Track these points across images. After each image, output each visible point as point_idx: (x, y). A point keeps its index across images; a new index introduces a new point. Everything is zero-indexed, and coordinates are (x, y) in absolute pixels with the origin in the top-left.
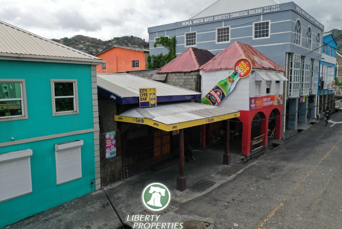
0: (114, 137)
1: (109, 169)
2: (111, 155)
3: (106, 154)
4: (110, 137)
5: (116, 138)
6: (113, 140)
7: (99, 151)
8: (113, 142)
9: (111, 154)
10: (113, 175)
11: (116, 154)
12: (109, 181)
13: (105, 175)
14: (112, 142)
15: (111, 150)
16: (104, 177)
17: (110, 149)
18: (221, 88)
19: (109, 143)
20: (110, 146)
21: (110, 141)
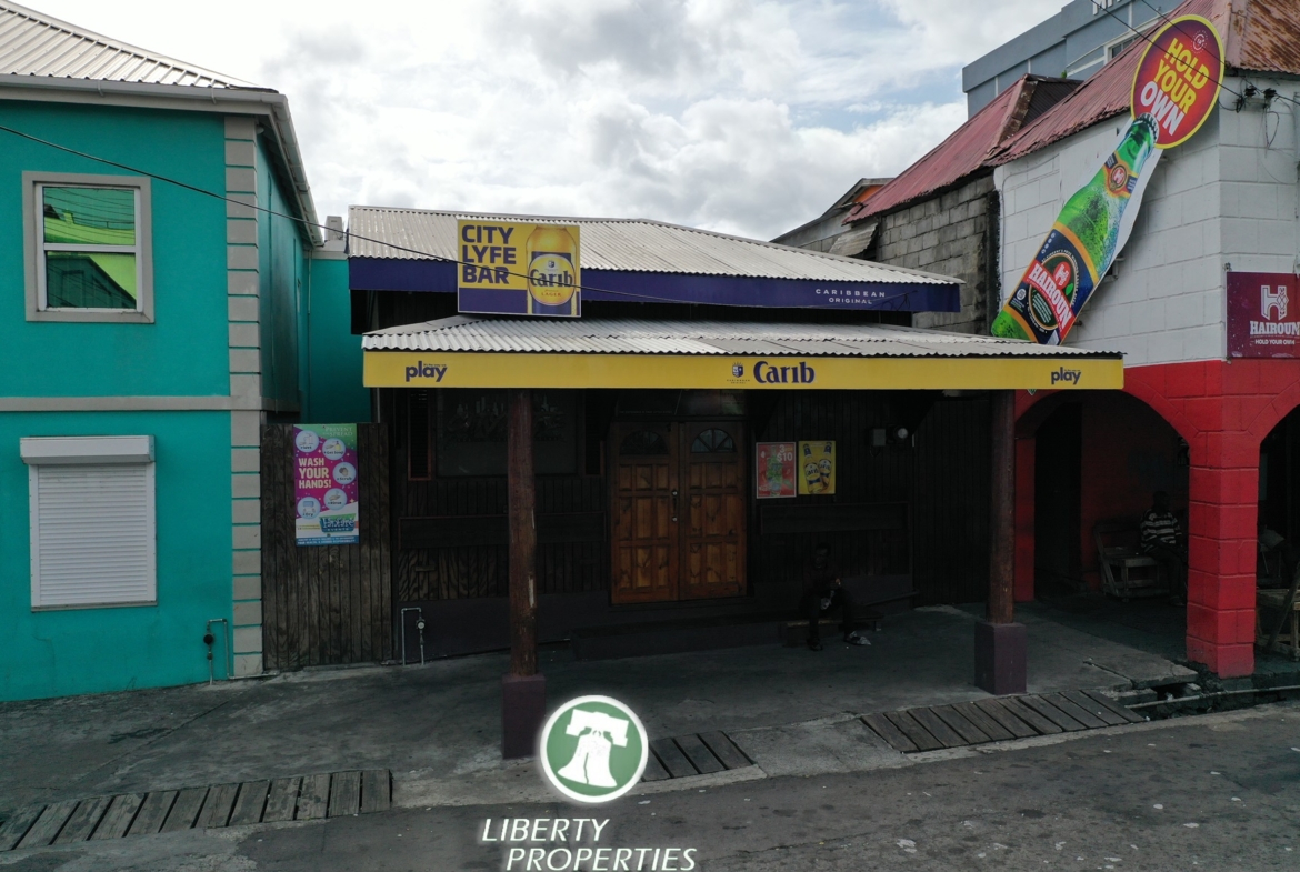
0: (348, 450)
1: (314, 596)
2: (324, 530)
3: (299, 522)
4: (320, 447)
5: (358, 456)
6: (338, 462)
7: (256, 503)
8: (338, 474)
9: (326, 526)
10: (339, 627)
11: (356, 532)
12: (308, 652)
13: (288, 620)
14: (330, 474)
15: (324, 509)
16: (284, 626)
17: (323, 503)
18: (1076, 238)
19: (312, 473)
20: (318, 489)
21: (317, 467)
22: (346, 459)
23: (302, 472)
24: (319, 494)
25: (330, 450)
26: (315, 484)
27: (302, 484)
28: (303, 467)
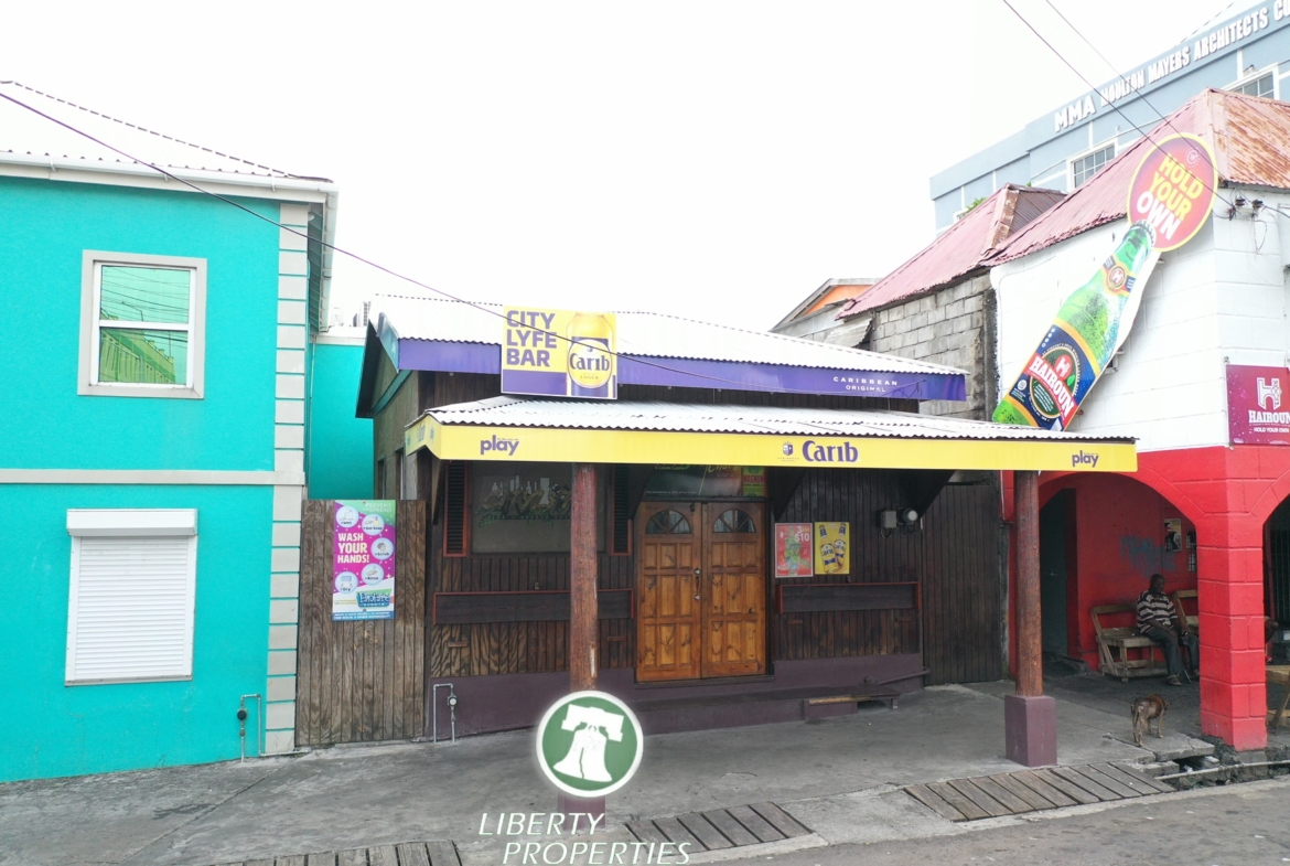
0: (386, 526)
1: (348, 672)
2: (360, 605)
3: (336, 597)
4: (360, 522)
5: (394, 532)
6: (377, 537)
7: (296, 578)
8: (375, 549)
9: (363, 601)
10: (371, 703)
11: (391, 607)
12: (341, 729)
13: (321, 696)
14: (369, 549)
15: (361, 584)
16: (317, 701)
17: (359, 578)
18: (1076, 332)
19: (351, 548)
20: (356, 564)
21: (357, 542)
22: (384, 535)
23: (341, 547)
24: (357, 569)
25: (369, 526)
26: (355, 559)
27: (340, 559)
28: (342, 542)
